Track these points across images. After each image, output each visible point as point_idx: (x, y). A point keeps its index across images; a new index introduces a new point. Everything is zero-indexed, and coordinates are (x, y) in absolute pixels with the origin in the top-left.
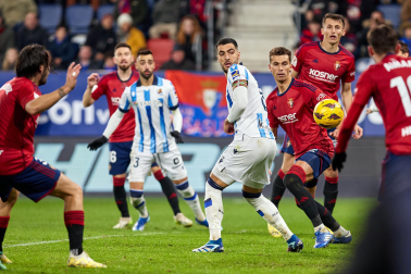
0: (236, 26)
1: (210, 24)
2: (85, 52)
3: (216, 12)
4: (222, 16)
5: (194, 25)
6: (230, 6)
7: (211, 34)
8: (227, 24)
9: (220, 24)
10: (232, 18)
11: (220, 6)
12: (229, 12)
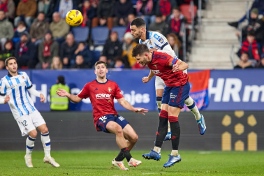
0: (201, 40)
4: (192, 33)
6: (197, 27)
8: (195, 39)
10: (198, 35)
11: (190, 27)
12: (196, 31)
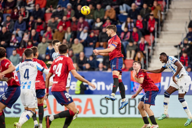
1: (147, 55)
2: (101, 65)
3: (149, 50)
4: (151, 51)
5: (141, 55)
6: (154, 48)
7: (147, 58)
8: (153, 54)
9: (150, 54)
10: (155, 52)
11: (150, 48)
12: (154, 50)
